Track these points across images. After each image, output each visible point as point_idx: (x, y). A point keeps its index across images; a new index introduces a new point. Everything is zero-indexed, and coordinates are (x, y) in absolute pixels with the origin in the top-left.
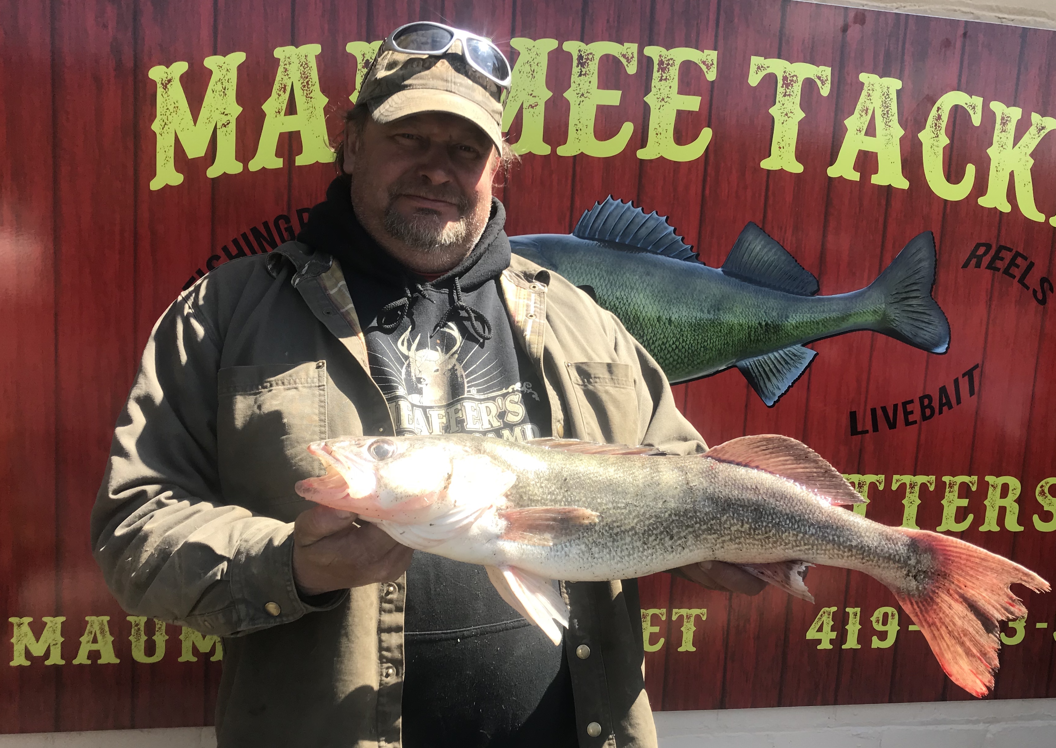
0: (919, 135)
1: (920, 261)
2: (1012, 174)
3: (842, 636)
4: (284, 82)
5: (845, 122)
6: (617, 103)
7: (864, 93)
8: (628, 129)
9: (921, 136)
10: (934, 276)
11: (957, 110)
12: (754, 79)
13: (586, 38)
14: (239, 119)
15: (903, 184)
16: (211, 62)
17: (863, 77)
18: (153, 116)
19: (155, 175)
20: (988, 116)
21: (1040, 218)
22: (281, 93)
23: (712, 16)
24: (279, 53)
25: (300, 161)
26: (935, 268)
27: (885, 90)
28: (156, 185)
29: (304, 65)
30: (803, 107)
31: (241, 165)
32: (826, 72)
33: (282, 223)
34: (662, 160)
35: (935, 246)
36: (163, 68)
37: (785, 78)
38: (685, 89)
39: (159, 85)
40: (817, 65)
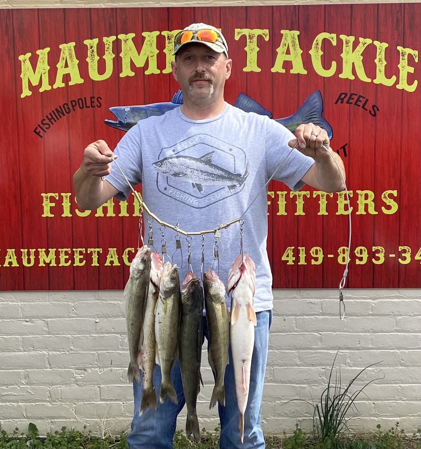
0: (309, 52)
1: (315, 103)
2: (353, 64)
3: (298, 259)
4: (63, 56)
5: (277, 50)
7: (283, 38)
10: (323, 108)
11: (325, 40)
12: (237, 38)
13: (170, 29)
14: (48, 71)
15: (305, 72)
16: (38, 52)
17: (282, 32)
18: (21, 72)
19: (22, 92)
20: (340, 42)
21: (369, 80)
22: (63, 60)
23: (218, 16)
24: (61, 46)
25: (70, 84)
26: (322, 105)
27: (293, 36)
28: (23, 96)
29: (70, 50)
30: (258, 46)
31: (51, 87)
32: (267, 31)
33: (65, 106)
35: (321, 96)
36: (23, 56)
37: (250, 36)
39: (22, 62)
40: (263, 29)
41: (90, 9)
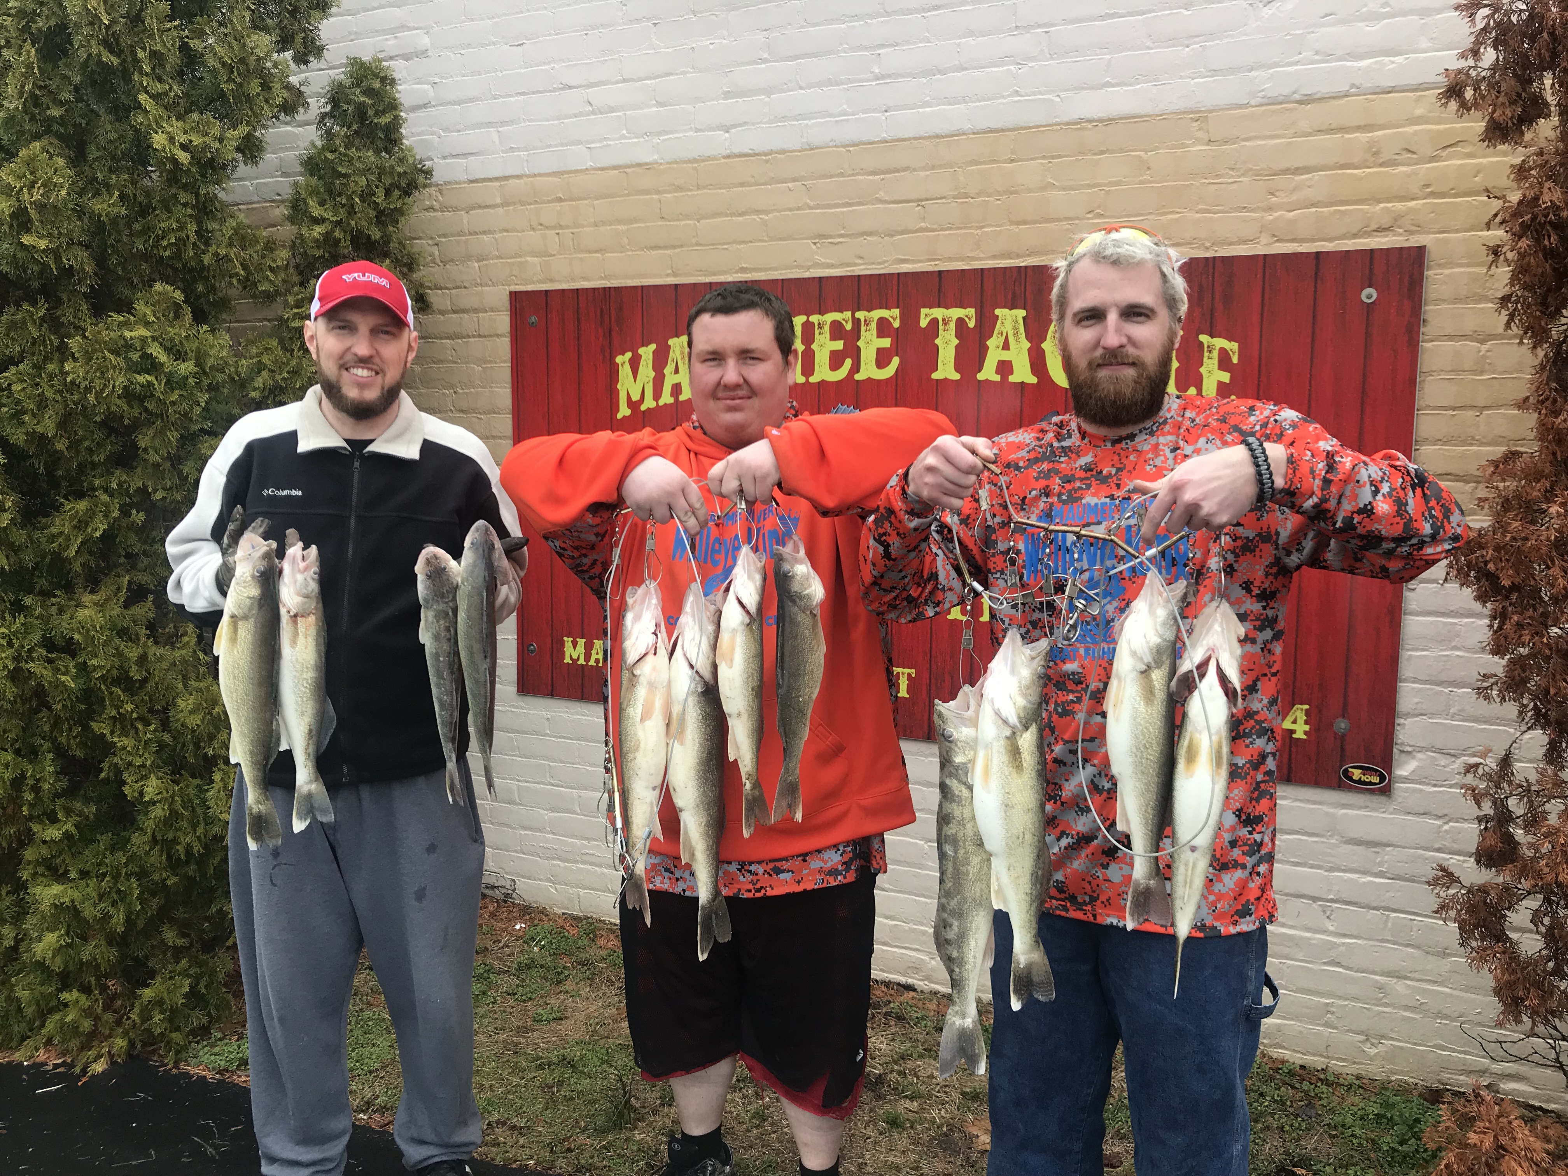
4: (673, 357)
5: (988, 343)
6: (841, 348)
7: (999, 322)
8: (848, 362)
9: (1043, 346)
12: (924, 323)
13: (822, 313)
14: (653, 379)
15: (1034, 380)
16: (641, 351)
17: (997, 312)
18: (618, 381)
19: (619, 410)
22: (672, 363)
23: (895, 288)
24: (671, 342)
25: (682, 398)
27: (1014, 318)
28: (619, 416)
29: (682, 347)
30: (956, 336)
31: (656, 402)
32: (971, 311)
34: (869, 379)
36: (621, 356)
37: (944, 320)
38: (880, 334)
39: (620, 365)
40: (965, 308)
41: (710, 283)
